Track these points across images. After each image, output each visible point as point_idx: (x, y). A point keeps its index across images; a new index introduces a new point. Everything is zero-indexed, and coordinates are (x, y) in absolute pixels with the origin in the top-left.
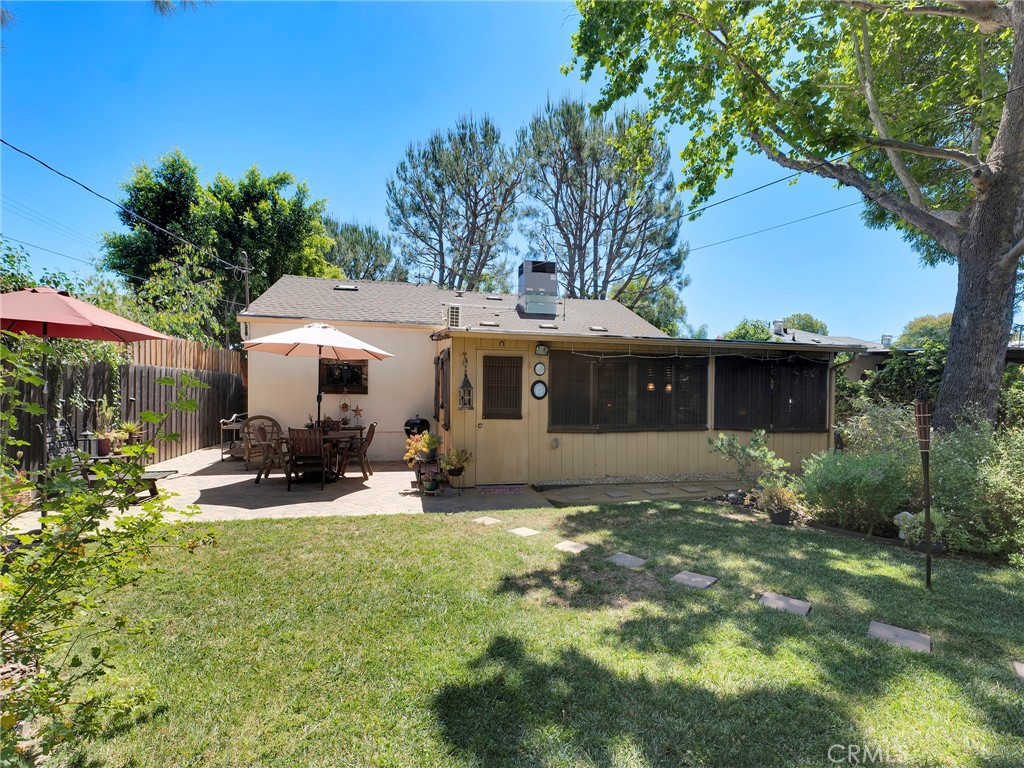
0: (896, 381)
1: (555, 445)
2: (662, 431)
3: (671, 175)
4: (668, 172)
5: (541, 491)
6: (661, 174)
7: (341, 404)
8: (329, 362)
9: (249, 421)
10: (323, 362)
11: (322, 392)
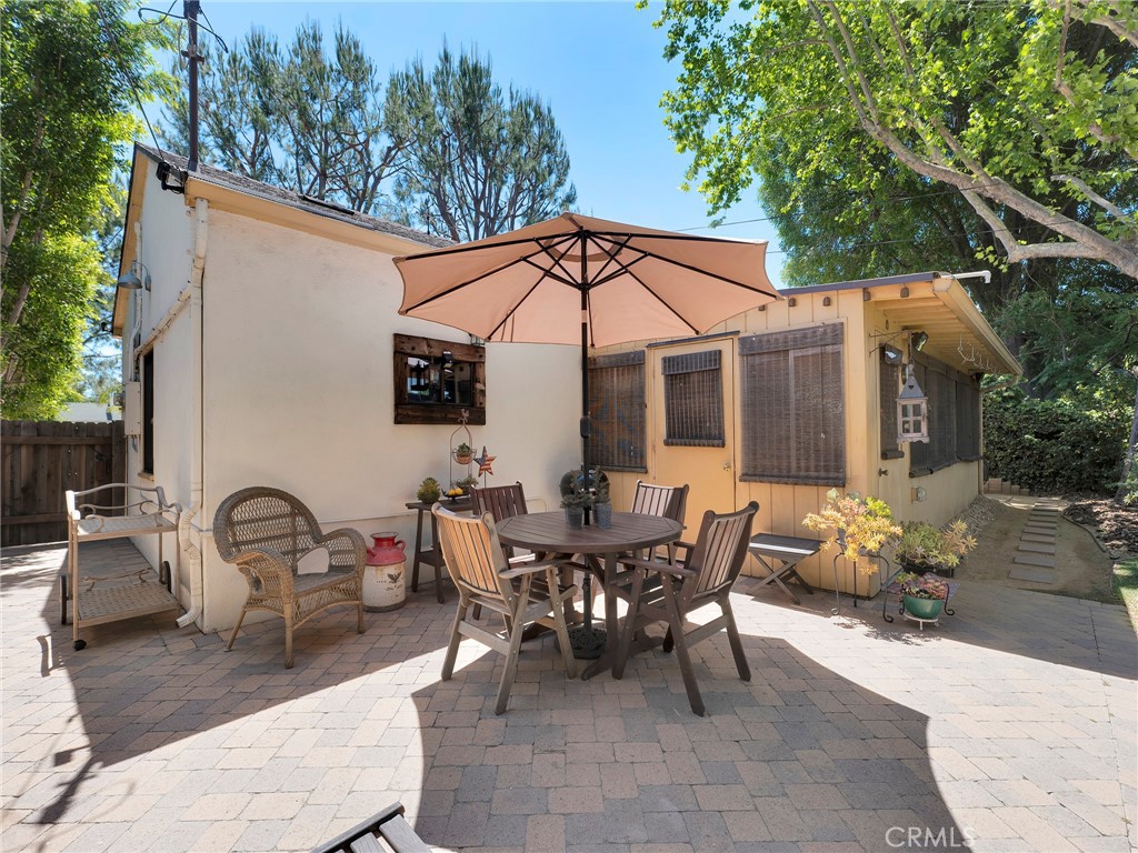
7: (456, 447)
8: (413, 349)
9: (233, 507)
10: (402, 345)
11: (398, 421)
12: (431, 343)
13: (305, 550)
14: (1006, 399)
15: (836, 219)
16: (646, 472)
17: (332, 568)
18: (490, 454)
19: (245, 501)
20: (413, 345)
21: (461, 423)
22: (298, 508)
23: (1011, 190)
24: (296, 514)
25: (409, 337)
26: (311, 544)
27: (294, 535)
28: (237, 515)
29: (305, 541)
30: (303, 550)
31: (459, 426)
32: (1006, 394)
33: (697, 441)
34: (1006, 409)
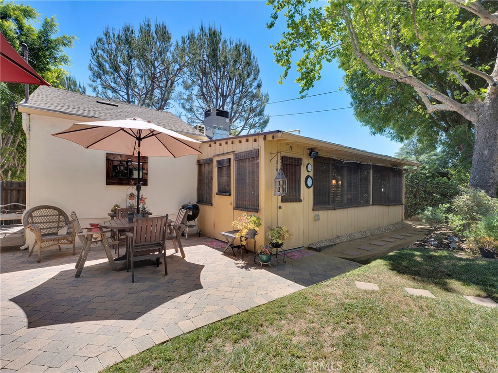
0: (410, 181)
1: (317, 219)
2: (357, 207)
3: (260, 80)
4: (258, 79)
5: (320, 251)
6: (255, 79)
7: (129, 194)
8: (114, 158)
9: (33, 212)
10: (109, 157)
11: (108, 184)
12: (122, 156)
13: (62, 227)
14: (427, 177)
15: (362, 92)
16: (212, 205)
17: (68, 233)
18: (144, 197)
19: (39, 209)
20: (114, 156)
21: (131, 185)
22: (61, 213)
23: (417, 80)
24: (60, 215)
25: (112, 154)
26: (64, 225)
27: (59, 222)
28: (34, 214)
29: (63, 224)
30: (61, 227)
31: (129, 186)
32: (427, 175)
33: (225, 194)
34: (428, 182)
